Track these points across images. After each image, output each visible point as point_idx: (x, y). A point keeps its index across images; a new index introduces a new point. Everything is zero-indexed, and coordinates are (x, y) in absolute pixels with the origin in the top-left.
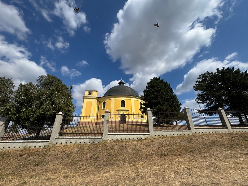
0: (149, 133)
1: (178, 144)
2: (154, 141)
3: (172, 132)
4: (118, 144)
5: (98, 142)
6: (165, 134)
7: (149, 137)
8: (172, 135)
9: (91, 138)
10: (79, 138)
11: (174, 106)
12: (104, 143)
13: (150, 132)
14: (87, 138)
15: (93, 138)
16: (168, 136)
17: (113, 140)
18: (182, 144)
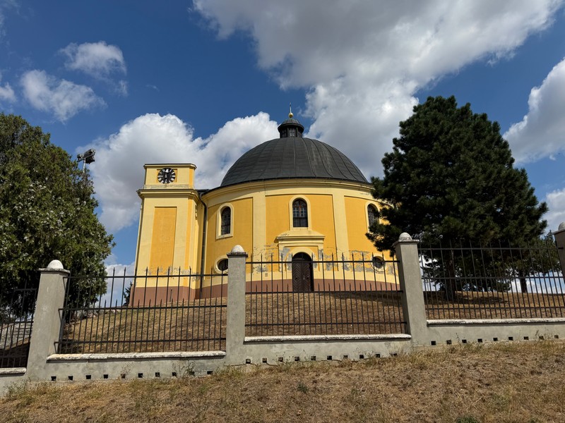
0: (408, 332)
1: (528, 378)
2: (428, 364)
3: (505, 327)
4: (284, 378)
5: (209, 373)
6: (472, 334)
7: (408, 351)
8: (503, 340)
9: (180, 358)
10: (135, 359)
11: (515, 217)
12: (231, 376)
13: (412, 332)
14: (163, 358)
15: (188, 358)
16: (488, 343)
17: (265, 361)
18: (545, 378)
